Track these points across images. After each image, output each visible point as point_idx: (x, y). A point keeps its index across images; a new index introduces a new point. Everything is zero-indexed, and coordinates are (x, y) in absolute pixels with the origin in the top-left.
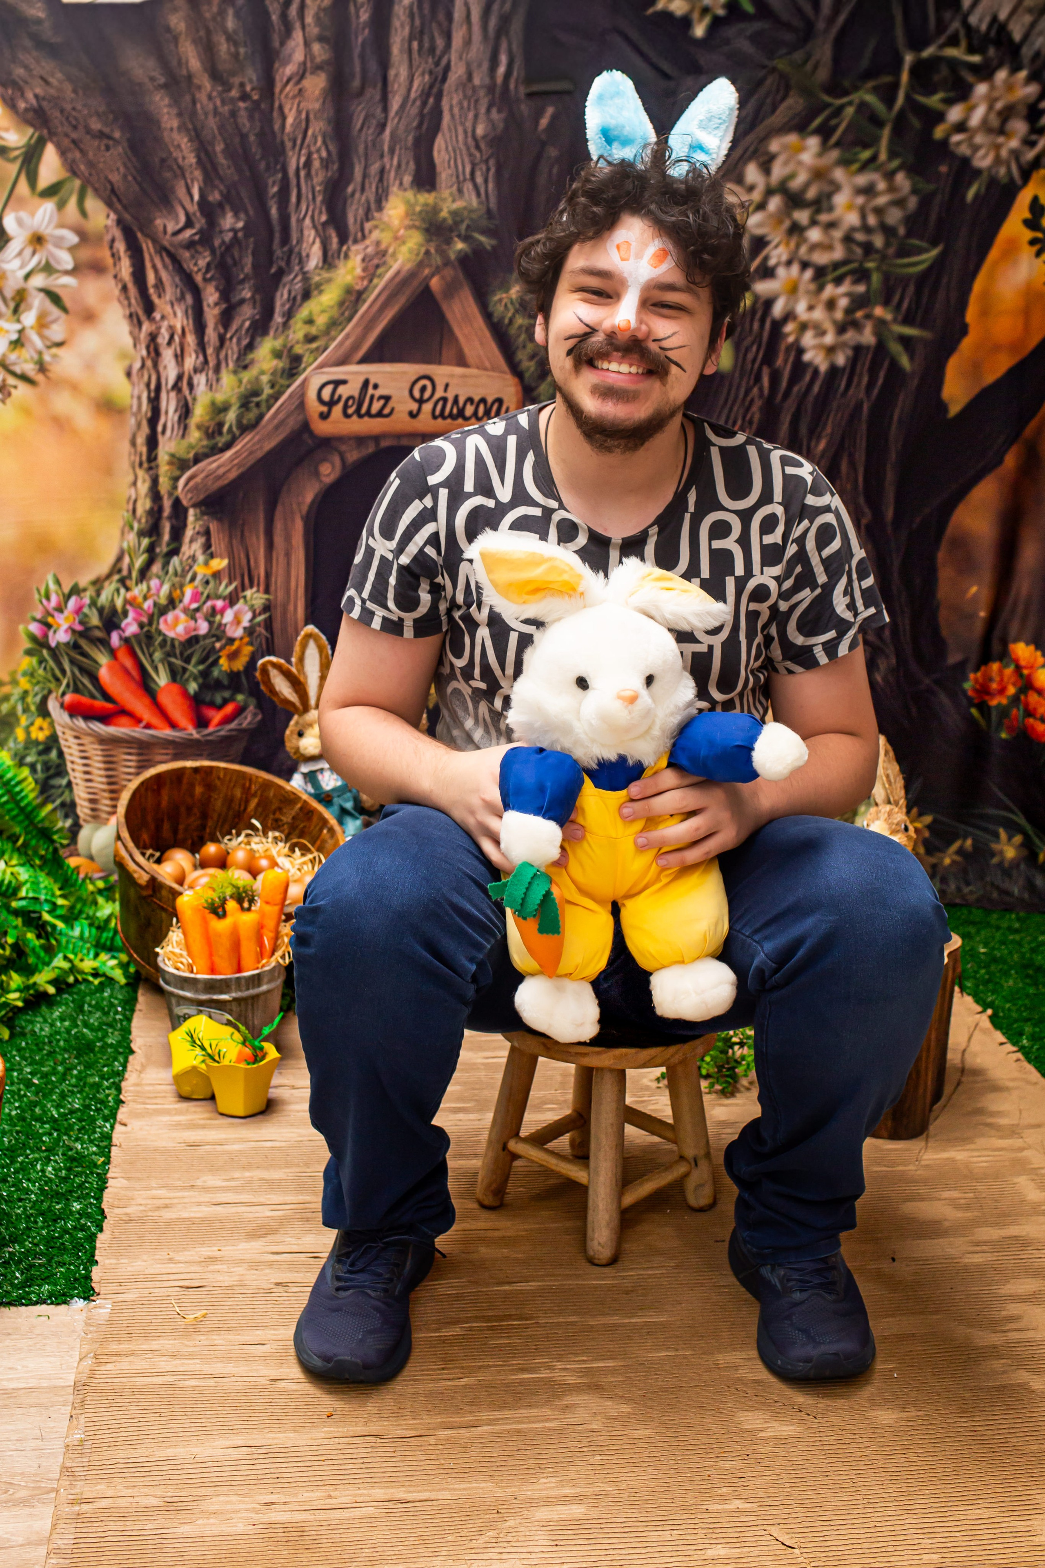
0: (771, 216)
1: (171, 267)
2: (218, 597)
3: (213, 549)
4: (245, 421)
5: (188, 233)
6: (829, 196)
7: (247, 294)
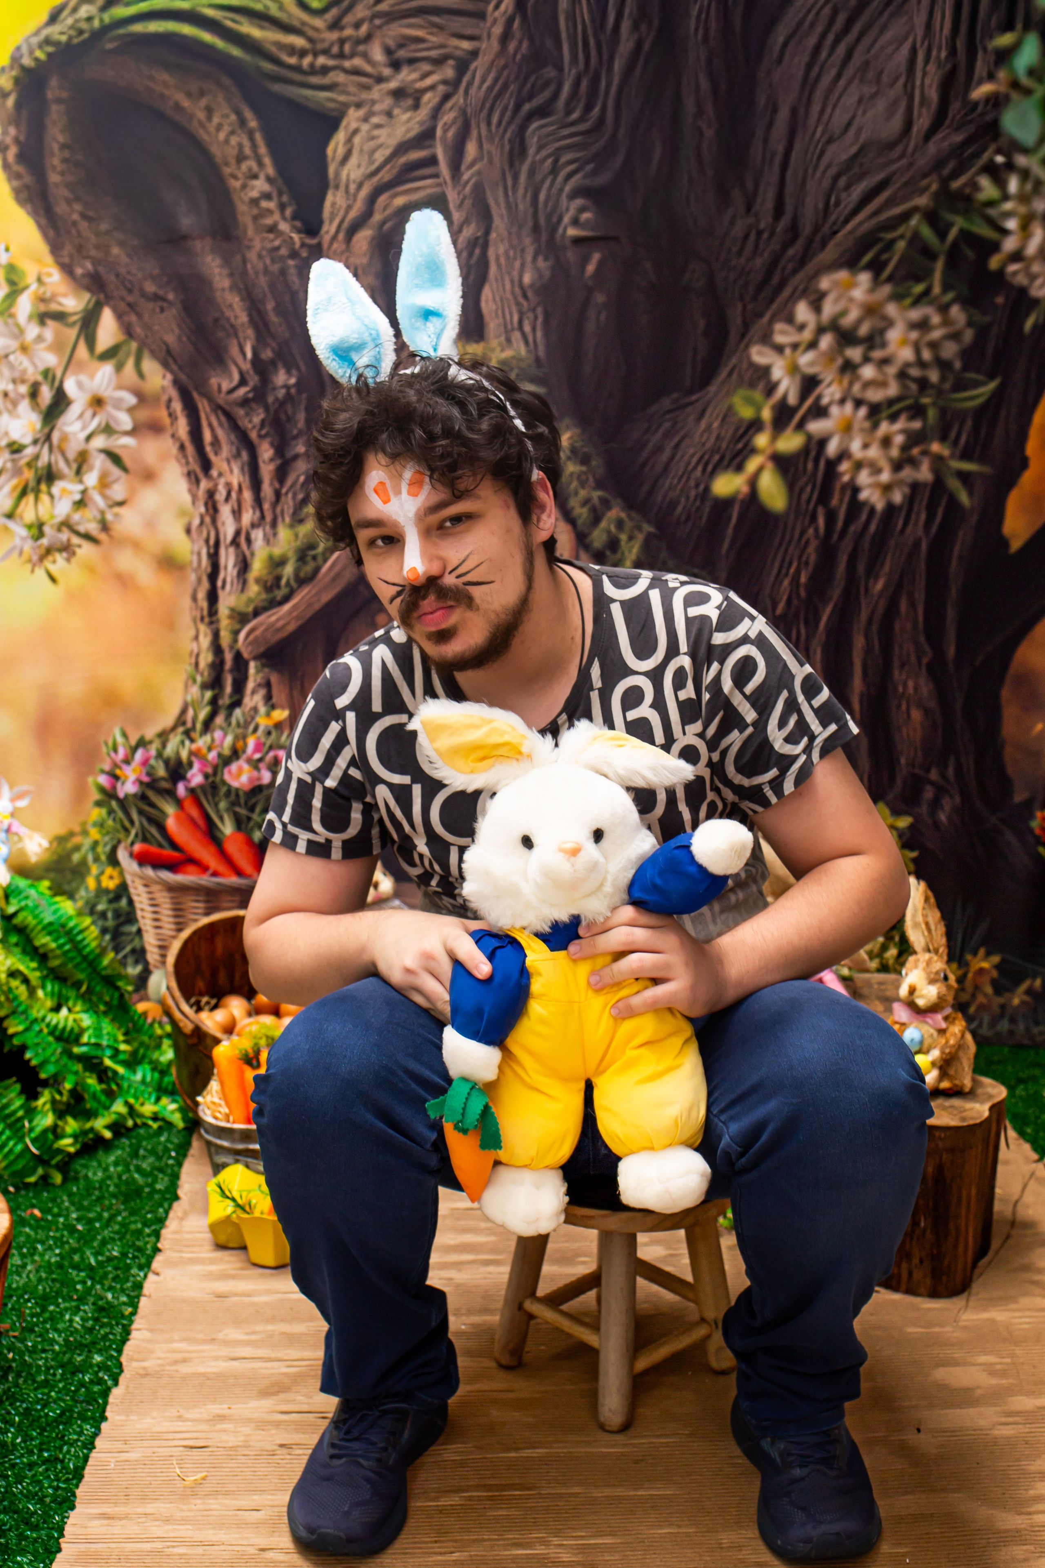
0: (823, 354)
1: (226, 425)
3: (274, 700)
4: (302, 575)
5: (242, 391)
6: (882, 332)
7: (301, 449)
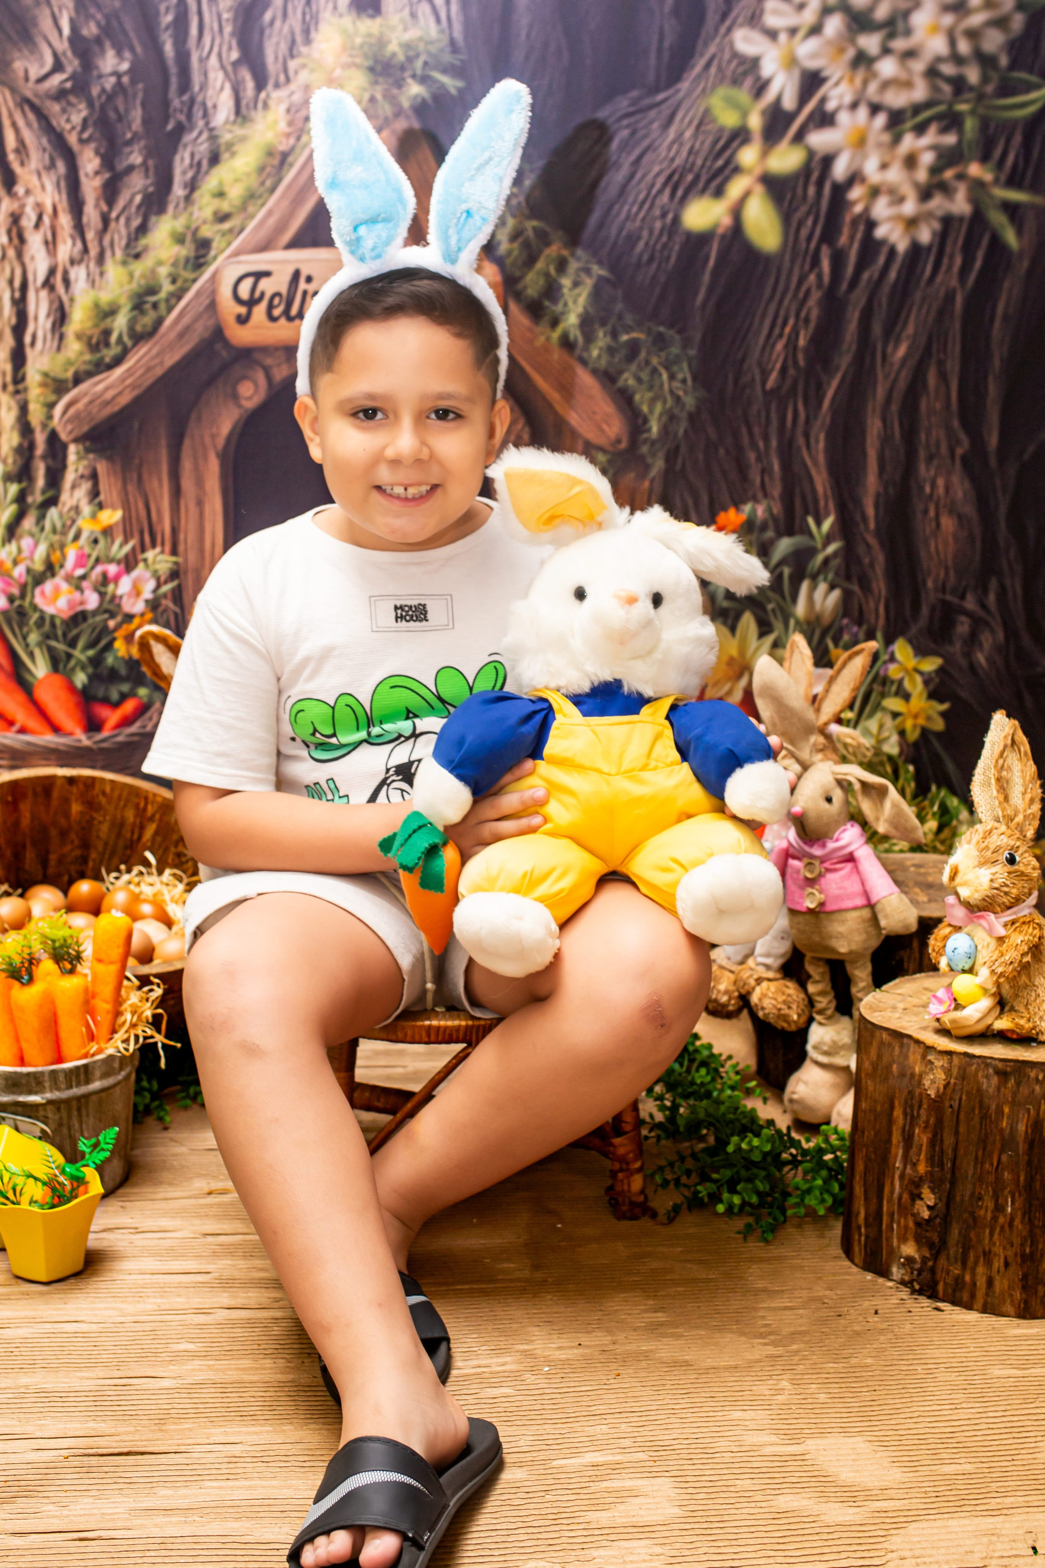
0: (829, 43)
1: (35, 125)
2: (111, 561)
3: (102, 497)
4: (139, 328)
5: (57, 79)
6: (906, 14)
7: (136, 158)
